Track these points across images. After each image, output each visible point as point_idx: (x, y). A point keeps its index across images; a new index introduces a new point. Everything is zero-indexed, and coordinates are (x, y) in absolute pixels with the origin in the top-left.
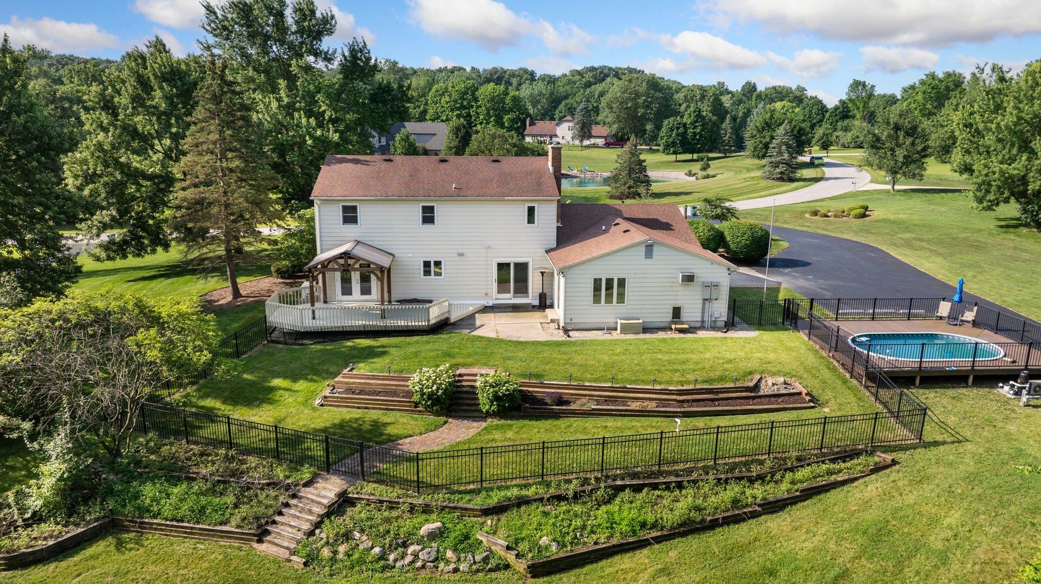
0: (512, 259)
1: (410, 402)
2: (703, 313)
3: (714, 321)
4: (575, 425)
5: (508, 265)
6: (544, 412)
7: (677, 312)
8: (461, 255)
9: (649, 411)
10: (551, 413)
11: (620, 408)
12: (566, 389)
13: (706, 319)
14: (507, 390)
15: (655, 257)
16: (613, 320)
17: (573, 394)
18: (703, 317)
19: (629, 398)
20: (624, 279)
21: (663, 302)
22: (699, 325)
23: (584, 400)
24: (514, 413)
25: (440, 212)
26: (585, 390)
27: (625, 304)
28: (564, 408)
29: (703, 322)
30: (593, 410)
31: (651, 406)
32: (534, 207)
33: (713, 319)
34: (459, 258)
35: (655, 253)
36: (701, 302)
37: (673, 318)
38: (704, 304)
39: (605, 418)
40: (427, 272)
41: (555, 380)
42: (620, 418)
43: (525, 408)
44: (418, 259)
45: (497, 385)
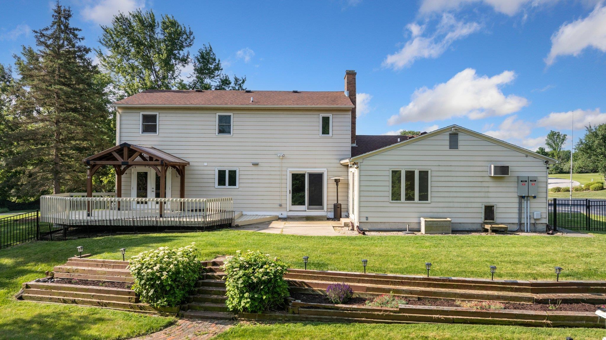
0: (307, 169)
1: (129, 293)
2: (520, 213)
3: (534, 224)
4: (372, 334)
5: (303, 175)
6: (323, 314)
7: (489, 212)
8: (256, 164)
9: (494, 315)
10: (334, 314)
11: (446, 308)
12: (359, 281)
13: (524, 221)
14: (266, 274)
15: (460, 148)
16: (416, 220)
17: (368, 289)
18: (520, 218)
19: (456, 295)
20: (427, 172)
21: (472, 200)
22: (516, 227)
23: (386, 297)
24: (277, 314)
25: (236, 121)
26: (387, 283)
27: (429, 201)
28: (355, 306)
29: (520, 224)
30: (402, 310)
31: (496, 307)
32: (329, 118)
33: (533, 221)
34: (254, 168)
35: (460, 143)
36: (517, 200)
37: (486, 219)
38: (520, 203)
39: (421, 325)
40: (221, 182)
41: (344, 269)
42: (446, 325)
43: (294, 305)
44: (213, 168)
45: (251, 265)
